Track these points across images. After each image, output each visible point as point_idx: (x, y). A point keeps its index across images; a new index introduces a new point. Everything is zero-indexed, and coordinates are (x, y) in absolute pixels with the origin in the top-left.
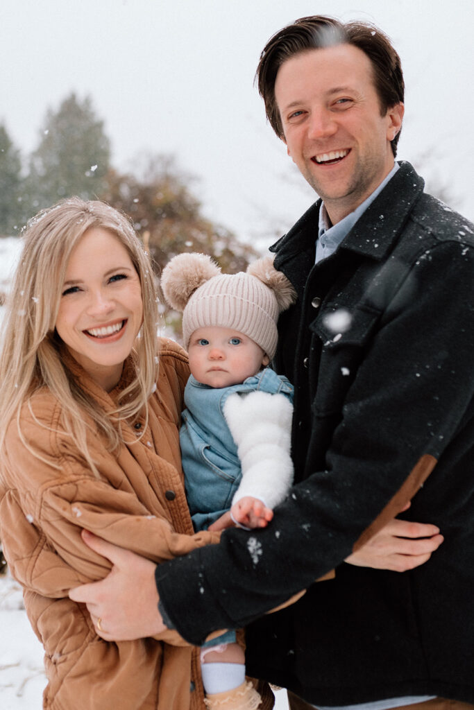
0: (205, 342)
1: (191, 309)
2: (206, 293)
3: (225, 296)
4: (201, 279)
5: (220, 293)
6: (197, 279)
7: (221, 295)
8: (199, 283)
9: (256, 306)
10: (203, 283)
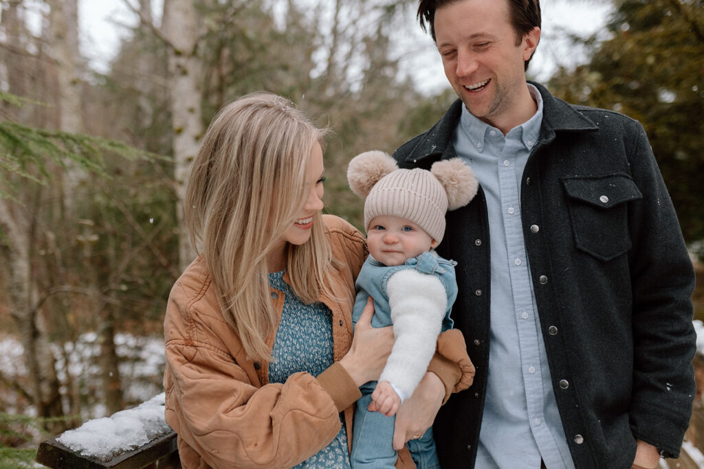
0: (381, 228)
1: (372, 199)
2: (385, 185)
3: (401, 190)
4: (382, 172)
5: (397, 186)
6: (379, 173)
7: (398, 189)
8: (379, 176)
9: (428, 200)
10: (383, 176)
